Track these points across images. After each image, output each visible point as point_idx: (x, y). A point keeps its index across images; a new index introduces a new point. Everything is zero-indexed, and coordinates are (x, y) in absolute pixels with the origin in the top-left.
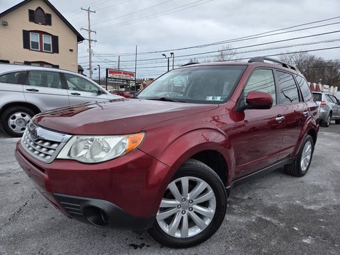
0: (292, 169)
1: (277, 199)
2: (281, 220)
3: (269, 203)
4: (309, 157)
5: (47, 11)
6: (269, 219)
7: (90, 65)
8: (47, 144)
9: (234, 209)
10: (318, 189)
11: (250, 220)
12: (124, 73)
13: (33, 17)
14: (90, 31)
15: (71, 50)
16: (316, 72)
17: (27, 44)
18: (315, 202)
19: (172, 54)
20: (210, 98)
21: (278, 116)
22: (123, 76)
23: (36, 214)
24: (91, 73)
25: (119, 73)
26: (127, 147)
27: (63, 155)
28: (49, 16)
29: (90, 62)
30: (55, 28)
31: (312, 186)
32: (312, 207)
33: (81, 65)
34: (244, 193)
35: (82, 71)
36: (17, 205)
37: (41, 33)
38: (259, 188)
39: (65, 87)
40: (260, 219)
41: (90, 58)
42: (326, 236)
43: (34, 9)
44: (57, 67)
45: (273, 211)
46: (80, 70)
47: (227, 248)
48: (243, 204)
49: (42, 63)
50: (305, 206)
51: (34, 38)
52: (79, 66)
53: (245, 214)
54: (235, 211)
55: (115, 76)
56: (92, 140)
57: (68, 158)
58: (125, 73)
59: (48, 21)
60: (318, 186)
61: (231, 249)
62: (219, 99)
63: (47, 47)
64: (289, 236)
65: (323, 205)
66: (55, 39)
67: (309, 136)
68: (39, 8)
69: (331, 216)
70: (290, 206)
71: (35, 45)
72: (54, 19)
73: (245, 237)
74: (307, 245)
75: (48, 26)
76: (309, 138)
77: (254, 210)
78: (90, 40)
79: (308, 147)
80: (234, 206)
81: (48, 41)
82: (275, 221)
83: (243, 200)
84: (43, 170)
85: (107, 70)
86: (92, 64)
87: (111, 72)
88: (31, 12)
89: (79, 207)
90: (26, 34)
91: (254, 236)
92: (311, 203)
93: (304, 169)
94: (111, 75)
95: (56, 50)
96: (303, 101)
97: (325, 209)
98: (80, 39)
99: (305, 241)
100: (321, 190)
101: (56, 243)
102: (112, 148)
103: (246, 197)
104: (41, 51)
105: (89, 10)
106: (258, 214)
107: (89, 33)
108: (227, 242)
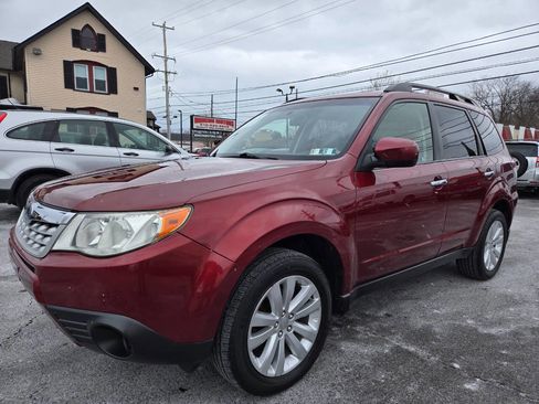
0: (470, 268)
1: (435, 316)
2: (434, 351)
3: (418, 322)
4: (499, 249)
5: (99, 29)
6: (412, 349)
7: (167, 111)
8: (43, 227)
9: (358, 332)
10: (510, 301)
11: (380, 350)
12: (218, 122)
13: (78, 40)
14: (166, 59)
15: (136, 89)
16: (536, 109)
17: (69, 82)
18: (500, 322)
19: (292, 88)
20: (316, 152)
21: (436, 179)
22: (218, 126)
23: (41, 338)
24: (169, 123)
25: (210, 121)
26: (159, 231)
27: (64, 244)
28: (102, 37)
29: (168, 106)
30: (112, 56)
31: (500, 296)
32: (493, 331)
33: (153, 112)
34: (380, 307)
35: (154, 119)
36: (16, 324)
37: (91, 64)
38: (406, 298)
39: (115, 143)
40: (397, 350)
41: (167, 101)
42: (507, 379)
43: (80, 29)
44: (115, 115)
45: (423, 336)
46: (151, 119)
47: (331, 394)
48: (375, 324)
49: (93, 110)
50: (481, 330)
51: (80, 72)
52: (149, 113)
53: (374, 341)
54: (359, 336)
55: (204, 126)
56: (107, 221)
57: (72, 249)
58: (220, 121)
59: (100, 45)
60: (512, 297)
61: (338, 396)
62: (329, 152)
63: (100, 85)
64: (442, 377)
65: (513, 327)
66: (112, 73)
67: (498, 212)
68: (87, 26)
69: (523, 346)
70: (456, 328)
71: (82, 83)
72: (110, 41)
73: (367, 377)
74: (470, 393)
75: (100, 54)
76: (498, 216)
77: (391, 334)
78: (166, 72)
79: (497, 231)
80: (358, 328)
81: (100, 75)
82: (422, 353)
83: (376, 319)
84: (32, 269)
85: (192, 117)
86: (170, 109)
87: (197, 121)
88: (75, 33)
89: (85, 328)
90: (68, 67)
91: (382, 376)
92: (492, 324)
93: (490, 267)
94: (199, 124)
95: (113, 89)
96: (485, 153)
97: (516, 334)
98: (149, 70)
99: (467, 386)
100: (515, 303)
101: (61, 382)
102: (136, 232)
103: (382, 313)
104: (92, 92)
105: (164, 26)
106: (396, 341)
107: (166, 61)
108: (333, 385)
